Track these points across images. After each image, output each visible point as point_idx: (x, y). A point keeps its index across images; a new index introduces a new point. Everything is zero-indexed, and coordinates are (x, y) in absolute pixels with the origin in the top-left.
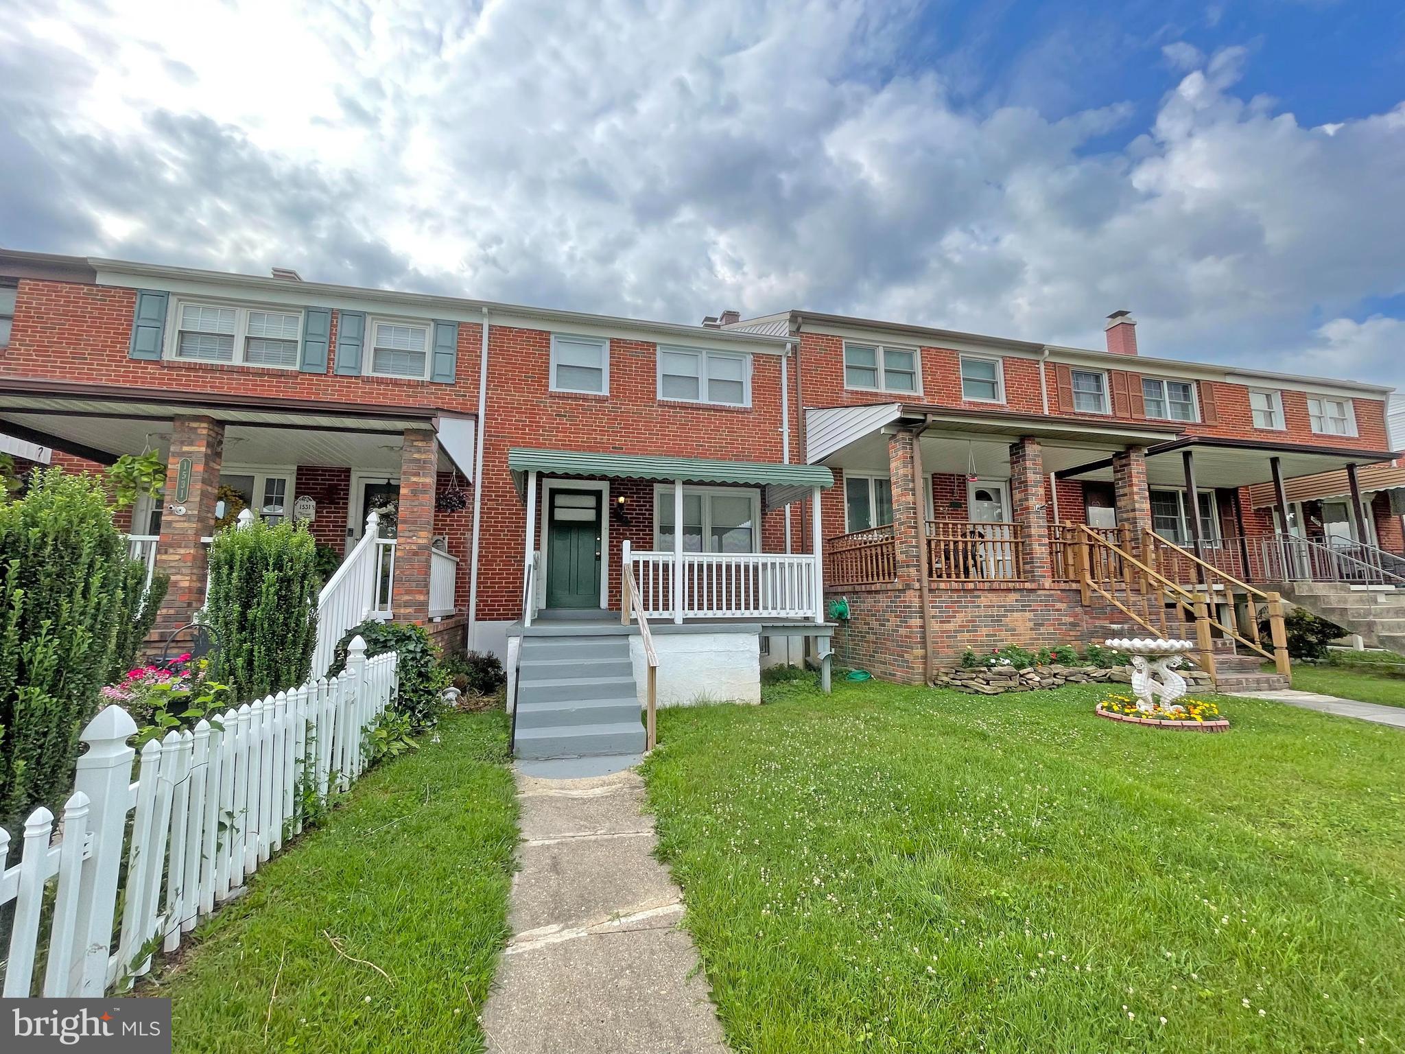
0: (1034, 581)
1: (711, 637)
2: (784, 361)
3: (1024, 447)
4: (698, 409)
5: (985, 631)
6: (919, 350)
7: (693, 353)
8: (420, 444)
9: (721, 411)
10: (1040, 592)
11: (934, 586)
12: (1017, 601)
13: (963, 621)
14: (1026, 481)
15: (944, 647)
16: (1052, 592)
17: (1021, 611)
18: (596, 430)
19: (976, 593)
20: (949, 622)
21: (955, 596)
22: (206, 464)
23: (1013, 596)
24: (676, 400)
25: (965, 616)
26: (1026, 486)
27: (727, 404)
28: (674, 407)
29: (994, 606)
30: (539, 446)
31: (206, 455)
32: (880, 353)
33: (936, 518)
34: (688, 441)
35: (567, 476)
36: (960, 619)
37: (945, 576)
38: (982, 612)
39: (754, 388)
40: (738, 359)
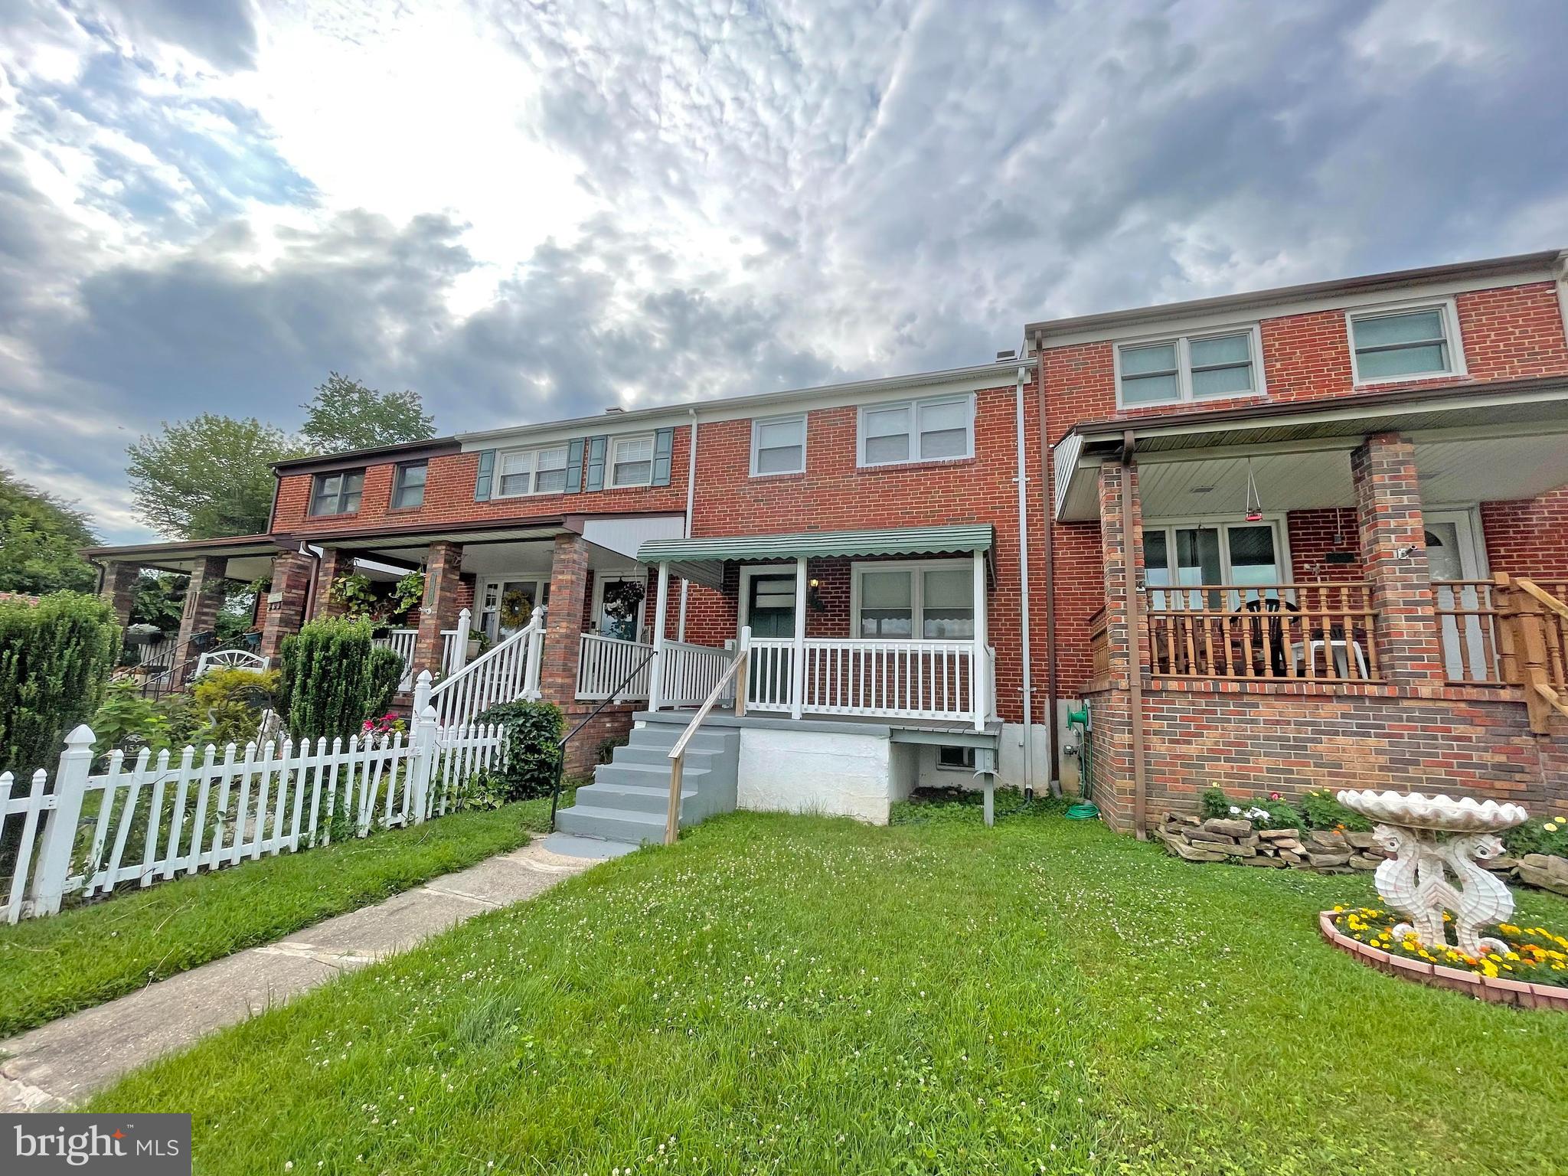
0: (1395, 683)
1: (828, 737)
2: (1020, 391)
3: (1368, 451)
4: (905, 470)
5: (1264, 762)
6: (1257, 328)
7: (903, 407)
8: (565, 546)
9: (933, 468)
10: (1405, 704)
11: (1155, 685)
12: (1344, 716)
13: (1216, 743)
14: (1374, 510)
15: (1176, 781)
16: (1444, 704)
17: (1356, 734)
18: (791, 511)
19: (1246, 699)
20: (1189, 743)
21: (1202, 703)
22: (444, 576)
23: (1336, 708)
24: (877, 464)
25: (1222, 736)
26: (1375, 518)
27: (941, 459)
28: (875, 473)
29: (1289, 723)
30: (739, 533)
31: (444, 569)
32: (1183, 347)
33: (1296, 581)
34: (892, 509)
35: (766, 561)
36: (1210, 739)
37: (1193, 671)
38: (1261, 730)
39: (977, 434)
40: (959, 399)
